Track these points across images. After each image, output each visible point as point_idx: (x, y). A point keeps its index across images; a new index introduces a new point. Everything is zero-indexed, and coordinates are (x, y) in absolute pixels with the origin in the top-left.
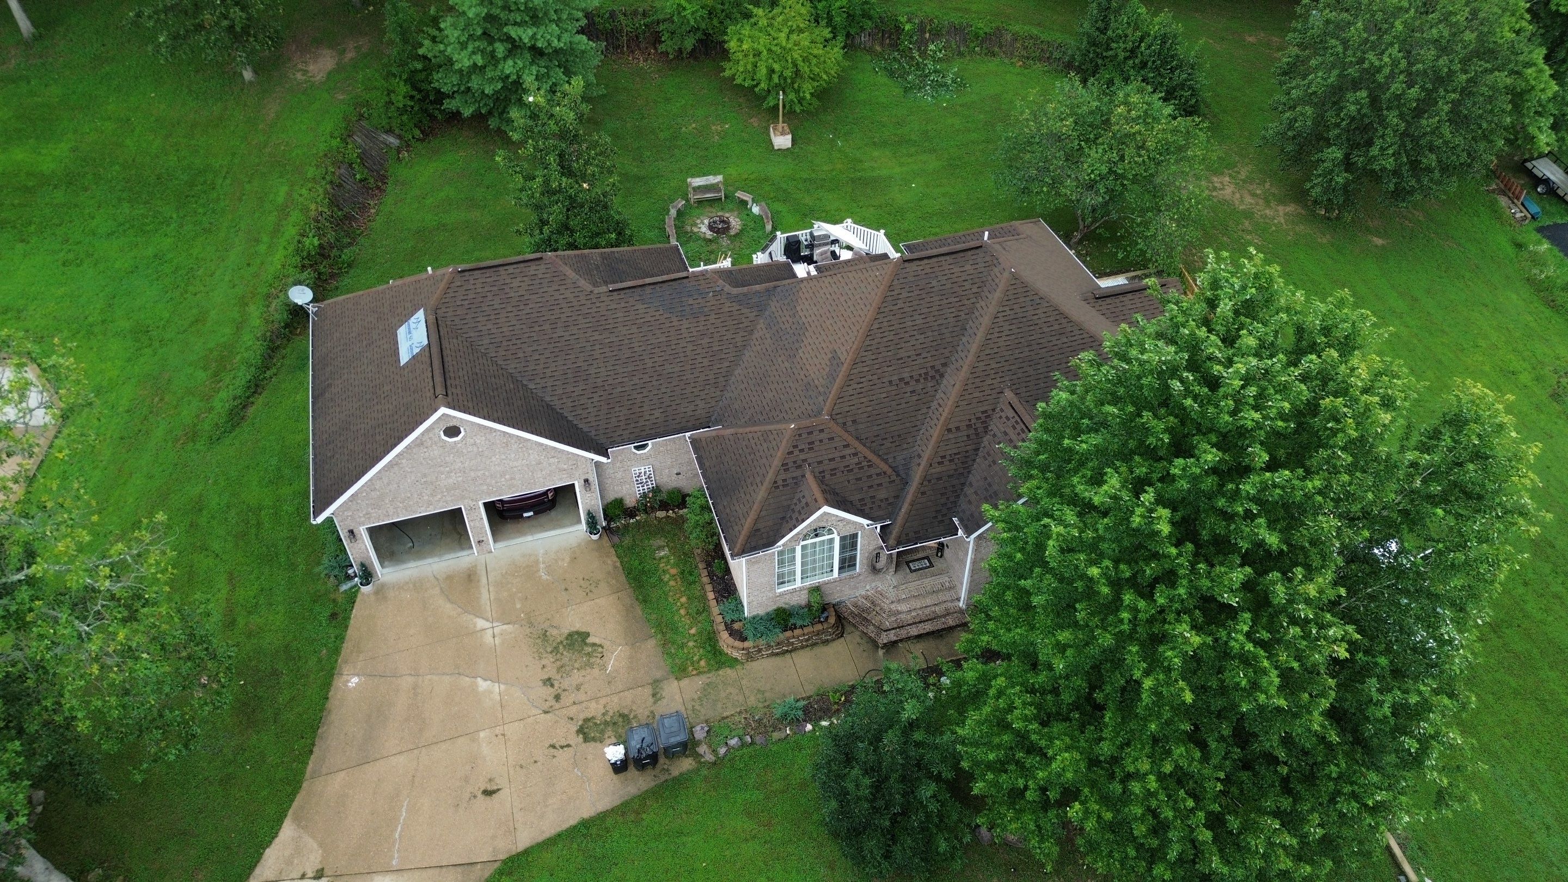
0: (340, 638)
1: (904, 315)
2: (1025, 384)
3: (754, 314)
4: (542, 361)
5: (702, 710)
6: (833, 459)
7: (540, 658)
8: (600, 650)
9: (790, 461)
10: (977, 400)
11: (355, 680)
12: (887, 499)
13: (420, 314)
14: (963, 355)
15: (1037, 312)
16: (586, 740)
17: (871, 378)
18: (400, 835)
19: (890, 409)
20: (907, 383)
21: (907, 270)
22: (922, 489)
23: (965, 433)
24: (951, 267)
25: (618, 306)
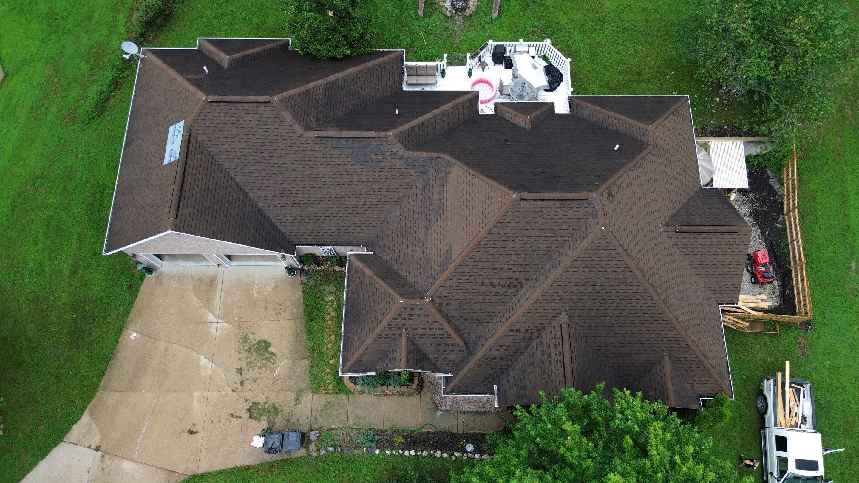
0: (131, 303)
1: (508, 239)
2: (579, 311)
3: (417, 174)
4: (260, 178)
5: (320, 419)
6: (425, 329)
7: (239, 353)
8: (274, 358)
9: (394, 323)
10: (540, 314)
11: (134, 335)
12: (454, 361)
13: (181, 124)
14: (542, 278)
15: (610, 262)
16: (251, 417)
17: (468, 277)
18: (141, 441)
19: (476, 301)
20: (495, 287)
21: (521, 206)
22: (480, 363)
23: (523, 334)
24: (557, 210)
25: (319, 149)
